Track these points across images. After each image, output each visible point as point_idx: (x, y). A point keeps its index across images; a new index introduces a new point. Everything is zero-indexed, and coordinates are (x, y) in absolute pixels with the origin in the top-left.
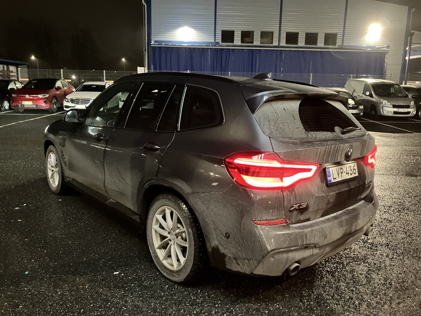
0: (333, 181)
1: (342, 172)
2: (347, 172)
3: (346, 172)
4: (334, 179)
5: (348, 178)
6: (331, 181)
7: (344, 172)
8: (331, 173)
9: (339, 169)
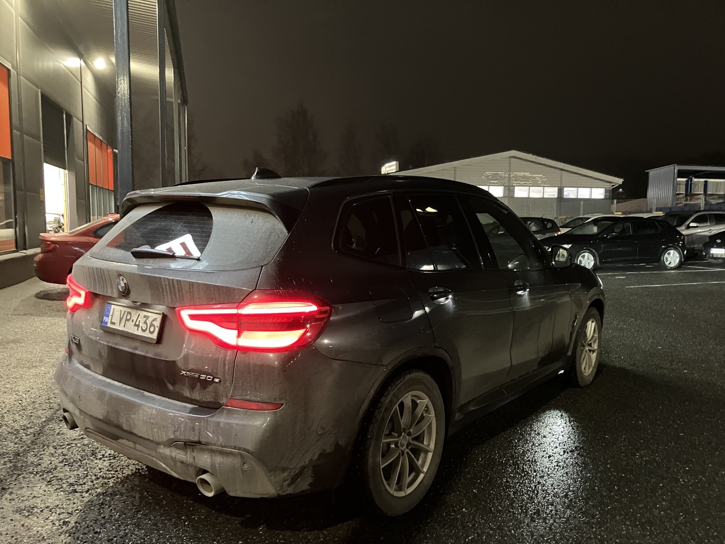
0: (109, 325)
1: (128, 318)
2: (137, 323)
3: (134, 321)
4: (114, 323)
5: (134, 333)
6: (107, 323)
7: (131, 320)
8: (111, 313)
9: (125, 311)
